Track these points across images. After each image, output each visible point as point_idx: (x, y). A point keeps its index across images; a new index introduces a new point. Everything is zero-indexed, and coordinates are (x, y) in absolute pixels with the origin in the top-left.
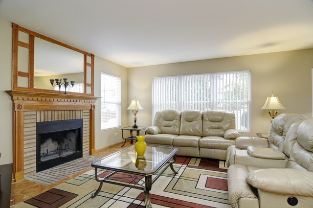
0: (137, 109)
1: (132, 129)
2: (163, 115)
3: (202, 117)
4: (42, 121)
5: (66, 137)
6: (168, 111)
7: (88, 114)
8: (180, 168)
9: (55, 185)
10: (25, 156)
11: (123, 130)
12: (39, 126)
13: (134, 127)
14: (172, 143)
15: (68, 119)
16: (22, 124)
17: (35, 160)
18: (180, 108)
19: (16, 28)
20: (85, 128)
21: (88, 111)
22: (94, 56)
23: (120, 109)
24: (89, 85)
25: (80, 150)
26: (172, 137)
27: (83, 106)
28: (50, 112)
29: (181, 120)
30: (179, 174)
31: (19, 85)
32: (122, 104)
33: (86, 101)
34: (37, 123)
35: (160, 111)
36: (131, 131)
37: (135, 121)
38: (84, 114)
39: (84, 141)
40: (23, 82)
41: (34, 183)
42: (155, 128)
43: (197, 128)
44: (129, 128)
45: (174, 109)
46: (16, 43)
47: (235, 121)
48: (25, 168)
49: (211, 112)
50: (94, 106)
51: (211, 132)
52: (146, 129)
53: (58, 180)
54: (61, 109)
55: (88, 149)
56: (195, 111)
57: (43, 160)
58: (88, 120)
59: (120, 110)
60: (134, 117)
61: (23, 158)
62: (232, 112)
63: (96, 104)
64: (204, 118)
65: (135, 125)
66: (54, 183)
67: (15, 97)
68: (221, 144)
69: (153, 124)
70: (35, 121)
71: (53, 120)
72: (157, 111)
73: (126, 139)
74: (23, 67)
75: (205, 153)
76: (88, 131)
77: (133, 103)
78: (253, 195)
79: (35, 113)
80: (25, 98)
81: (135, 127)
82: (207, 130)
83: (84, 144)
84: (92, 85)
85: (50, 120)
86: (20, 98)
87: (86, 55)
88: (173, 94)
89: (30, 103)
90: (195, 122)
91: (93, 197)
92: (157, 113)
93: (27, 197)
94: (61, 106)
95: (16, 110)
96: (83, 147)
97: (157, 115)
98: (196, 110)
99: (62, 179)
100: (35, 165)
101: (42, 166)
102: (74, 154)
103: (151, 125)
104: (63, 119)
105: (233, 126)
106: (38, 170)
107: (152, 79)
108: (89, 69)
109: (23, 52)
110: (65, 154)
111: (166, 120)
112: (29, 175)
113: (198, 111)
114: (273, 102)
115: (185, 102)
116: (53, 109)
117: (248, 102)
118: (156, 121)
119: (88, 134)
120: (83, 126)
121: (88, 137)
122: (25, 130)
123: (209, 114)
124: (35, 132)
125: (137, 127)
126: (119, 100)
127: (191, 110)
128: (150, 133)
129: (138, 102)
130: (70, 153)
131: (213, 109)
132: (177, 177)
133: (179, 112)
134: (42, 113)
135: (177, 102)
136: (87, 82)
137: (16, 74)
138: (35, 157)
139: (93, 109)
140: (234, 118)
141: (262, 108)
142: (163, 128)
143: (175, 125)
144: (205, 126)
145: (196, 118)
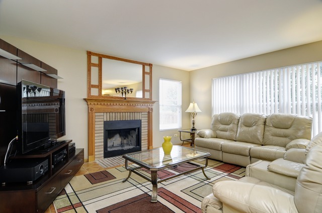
2: (219, 119)
3: (265, 122)
4: (108, 120)
5: (130, 134)
6: (225, 114)
7: (147, 116)
8: (218, 175)
9: (109, 168)
10: (96, 145)
11: (180, 132)
12: (106, 123)
13: (193, 130)
15: (129, 119)
16: (94, 122)
17: (103, 149)
19: (90, 54)
20: (144, 127)
21: (146, 113)
22: (152, 65)
24: (147, 91)
25: (139, 146)
27: (141, 109)
28: (114, 114)
29: (239, 125)
30: (211, 180)
31: (92, 94)
32: (182, 107)
33: (144, 105)
34: (104, 121)
37: (193, 124)
38: (142, 116)
39: (142, 139)
40: (94, 92)
41: (98, 165)
43: (258, 135)
44: (188, 131)
45: (233, 112)
46: (90, 65)
47: (309, 129)
48: (96, 153)
49: (276, 116)
50: (152, 109)
53: (112, 166)
54: (123, 111)
55: (147, 146)
57: (109, 150)
58: (147, 121)
59: (181, 112)
60: (193, 120)
61: (95, 146)
62: (309, 117)
63: (154, 106)
64: (267, 124)
65: (194, 128)
66: (109, 167)
67: (89, 103)
70: (103, 120)
71: (116, 120)
73: (184, 141)
74: (94, 81)
76: (147, 131)
77: (191, 106)
79: (102, 114)
80: (96, 103)
82: (270, 138)
83: (142, 141)
84: (150, 91)
85: (114, 120)
86: (92, 103)
87: (144, 65)
89: (99, 106)
90: (254, 127)
91: (123, 182)
92: (214, 116)
93: (87, 173)
94: (122, 109)
95: (90, 111)
96: (142, 144)
98: (258, 113)
99: (116, 165)
100: (103, 152)
101: (107, 154)
102: (134, 148)
103: (204, 129)
104: (124, 119)
106: (105, 157)
107: (213, 81)
108: (147, 77)
109: (94, 70)
110: (126, 148)
111: (222, 124)
112: (98, 159)
113: (261, 114)
116: (116, 111)
119: (147, 133)
120: (142, 126)
121: (147, 136)
122: (96, 126)
123: (273, 118)
124: (103, 128)
125: (195, 130)
126: (180, 103)
128: (201, 137)
129: (196, 104)
130: (131, 147)
132: (206, 182)
133: (238, 116)
134: (108, 114)
136: (145, 88)
137: (90, 86)
138: (103, 147)
139: (150, 111)
140: (310, 124)
142: (218, 132)
143: (232, 130)
144: (267, 133)
145: (256, 123)
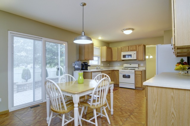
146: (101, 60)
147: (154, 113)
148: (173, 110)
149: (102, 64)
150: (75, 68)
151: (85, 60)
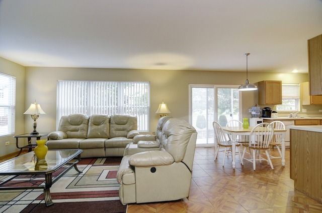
0: (37, 114)
1: (30, 135)
2: (69, 120)
3: (110, 121)
6: (75, 115)
8: (85, 168)
11: (17, 138)
13: (33, 134)
14: (78, 147)
18: (88, 112)
23: (14, 114)
26: (79, 141)
29: (89, 125)
30: (84, 173)
32: (16, 108)
35: (66, 115)
36: (29, 138)
37: (35, 127)
42: (59, 134)
43: (105, 131)
44: (27, 135)
45: (82, 114)
47: (137, 123)
49: (117, 116)
51: (118, 133)
52: (49, 134)
56: (103, 115)
60: (34, 122)
62: (135, 116)
65: (35, 131)
68: (124, 143)
69: (57, 129)
72: (63, 115)
73: (21, 148)
75: (111, 152)
77: (32, 107)
78: (132, 171)
81: (35, 133)
82: (114, 132)
88: (84, 98)
90: (102, 125)
92: (62, 117)
97: (62, 120)
98: (105, 114)
103: (56, 131)
105: (135, 128)
107: (58, 82)
111: (72, 125)
113: (106, 115)
114: (163, 107)
115: (94, 106)
117: (147, 107)
118: (62, 126)
123: (115, 117)
125: (37, 134)
126: (13, 103)
127: (99, 114)
128: (53, 139)
129: (39, 106)
131: (120, 113)
132: (81, 175)
133: (87, 117)
135: (86, 106)
140: (136, 120)
141: (157, 112)
142: (69, 133)
143: (83, 129)
144: (112, 129)
145: (103, 122)
146: (301, 103)
147: (296, 152)
148: (308, 149)
149: (303, 109)
150: (252, 115)
151: (267, 104)
